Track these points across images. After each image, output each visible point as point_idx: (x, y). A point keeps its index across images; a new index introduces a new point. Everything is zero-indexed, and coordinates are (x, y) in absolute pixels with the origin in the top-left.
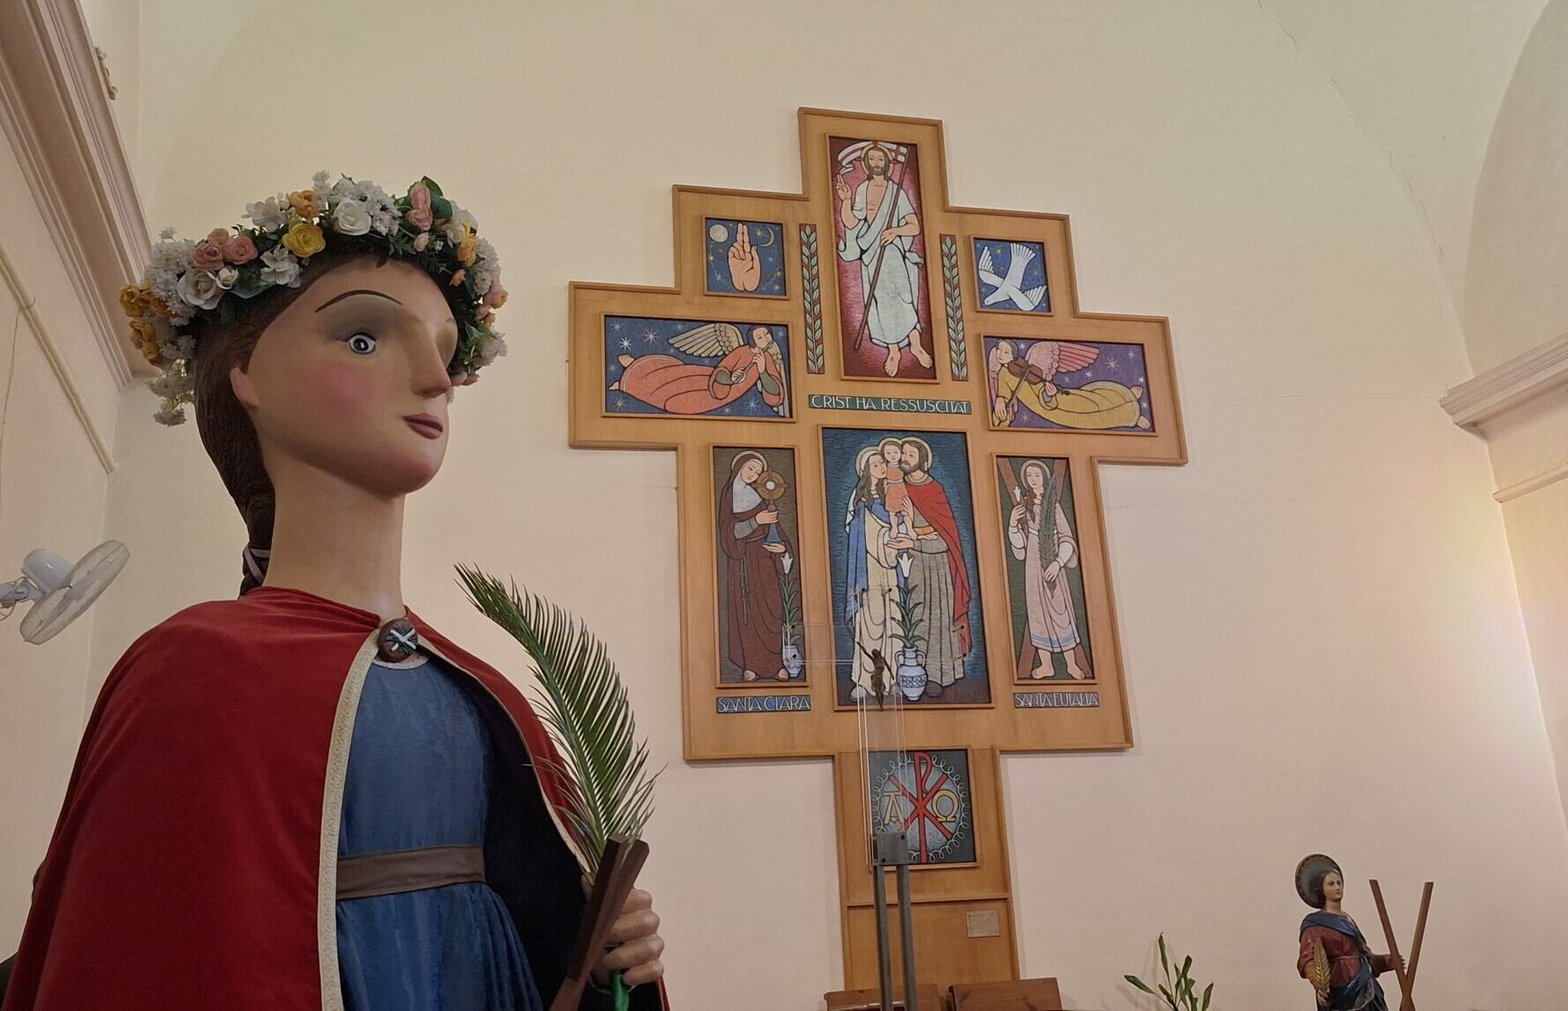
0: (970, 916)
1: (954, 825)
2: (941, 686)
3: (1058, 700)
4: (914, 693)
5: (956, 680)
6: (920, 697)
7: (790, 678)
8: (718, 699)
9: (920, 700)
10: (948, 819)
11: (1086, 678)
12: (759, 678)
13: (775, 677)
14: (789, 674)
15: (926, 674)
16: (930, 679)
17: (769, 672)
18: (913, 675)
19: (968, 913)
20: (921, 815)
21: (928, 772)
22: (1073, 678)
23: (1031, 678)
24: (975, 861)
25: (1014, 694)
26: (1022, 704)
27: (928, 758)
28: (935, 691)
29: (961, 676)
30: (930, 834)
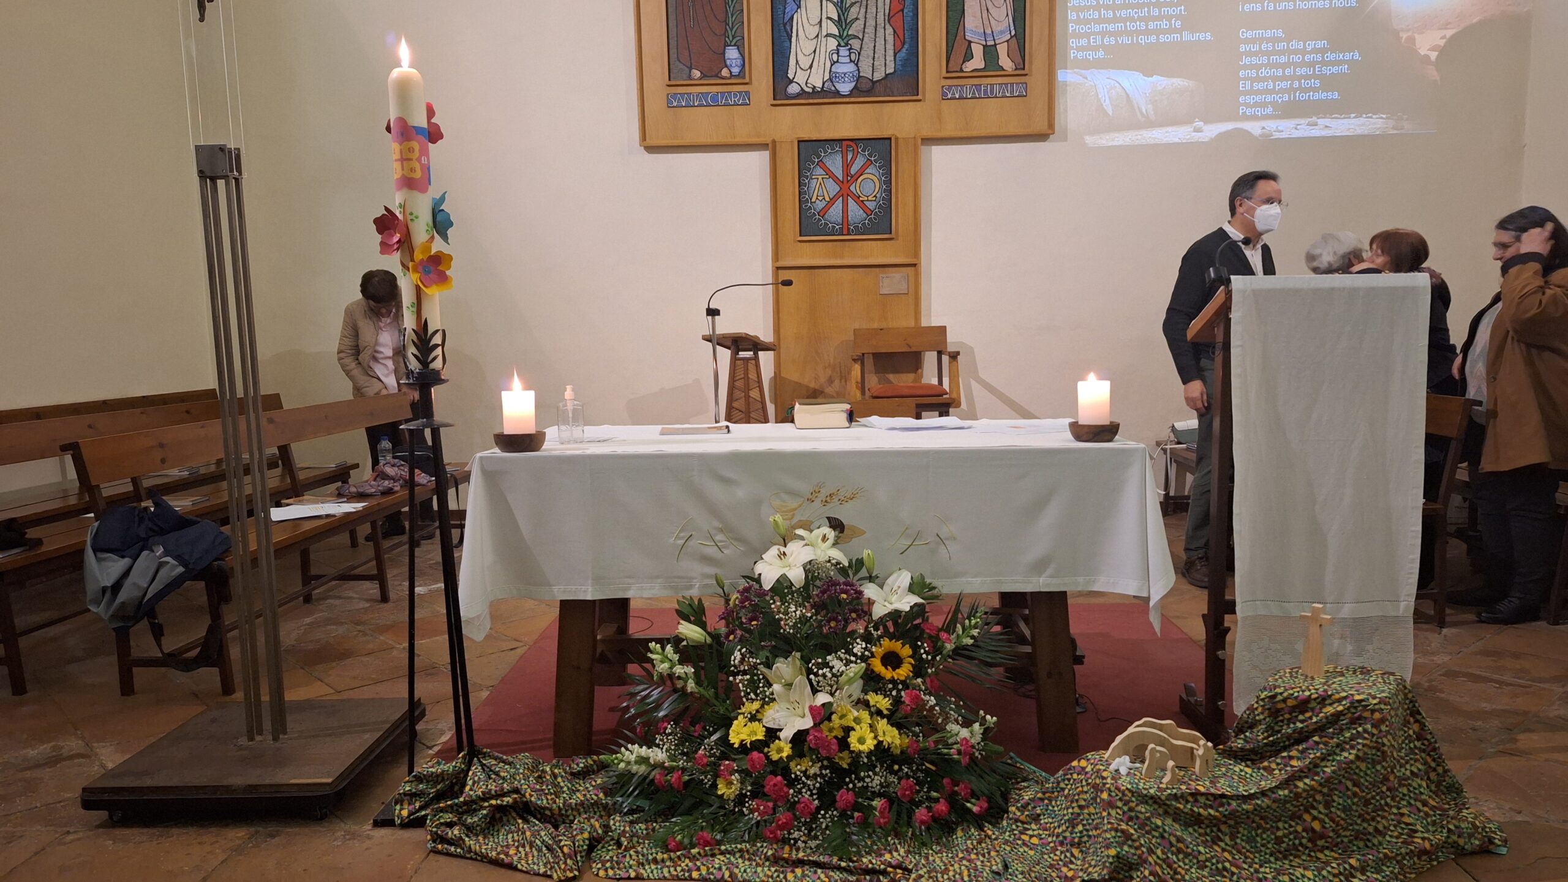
0: (883, 278)
1: (875, 203)
2: (872, 81)
3: (986, 92)
4: (845, 88)
5: (887, 75)
6: (851, 91)
7: (732, 76)
8: (668, 95)
9: (852, 93)
10: (870, 198)
11: (1016, 69)
12: (704, 76)
13: (717, 76)
14: (731, 73)
15: (858, 70)
16: (861, 74)
17: (713, 70)
18: (845, 71)
19: (882, 276)
20: (845, 195)
21: (854, 159)
22: (1004, 70)
23: (961, 71)
24: (890, 233)
25: (943, 87)
26: (949, 96)
27: (855, 147)
28: (865, 86)
29: (892, 71)
30: (852, 211)
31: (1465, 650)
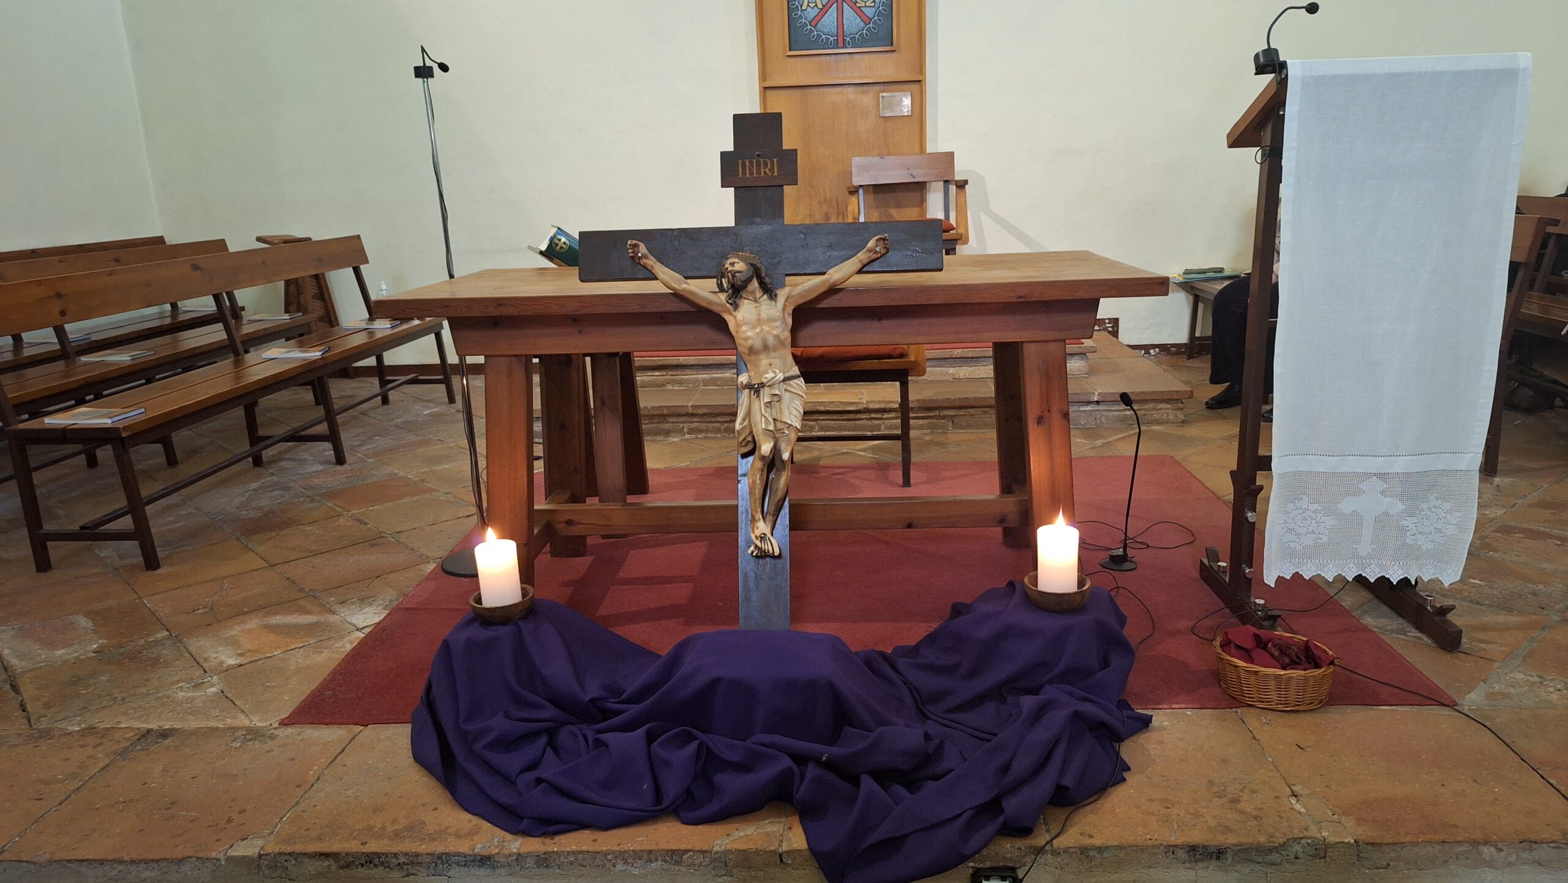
0: (883, 97)
1: (873, 10)
19: (881, 95)
24: (892, 45)
30: (848, 19)
31: (1520, 502)
